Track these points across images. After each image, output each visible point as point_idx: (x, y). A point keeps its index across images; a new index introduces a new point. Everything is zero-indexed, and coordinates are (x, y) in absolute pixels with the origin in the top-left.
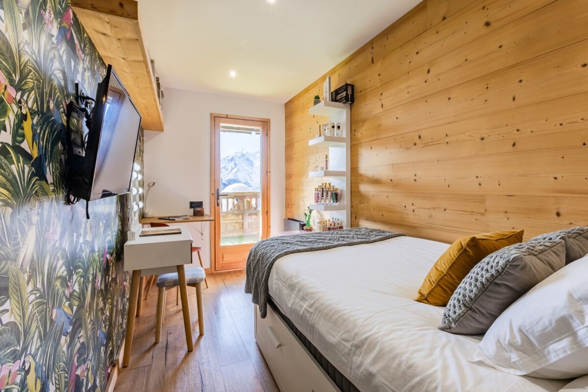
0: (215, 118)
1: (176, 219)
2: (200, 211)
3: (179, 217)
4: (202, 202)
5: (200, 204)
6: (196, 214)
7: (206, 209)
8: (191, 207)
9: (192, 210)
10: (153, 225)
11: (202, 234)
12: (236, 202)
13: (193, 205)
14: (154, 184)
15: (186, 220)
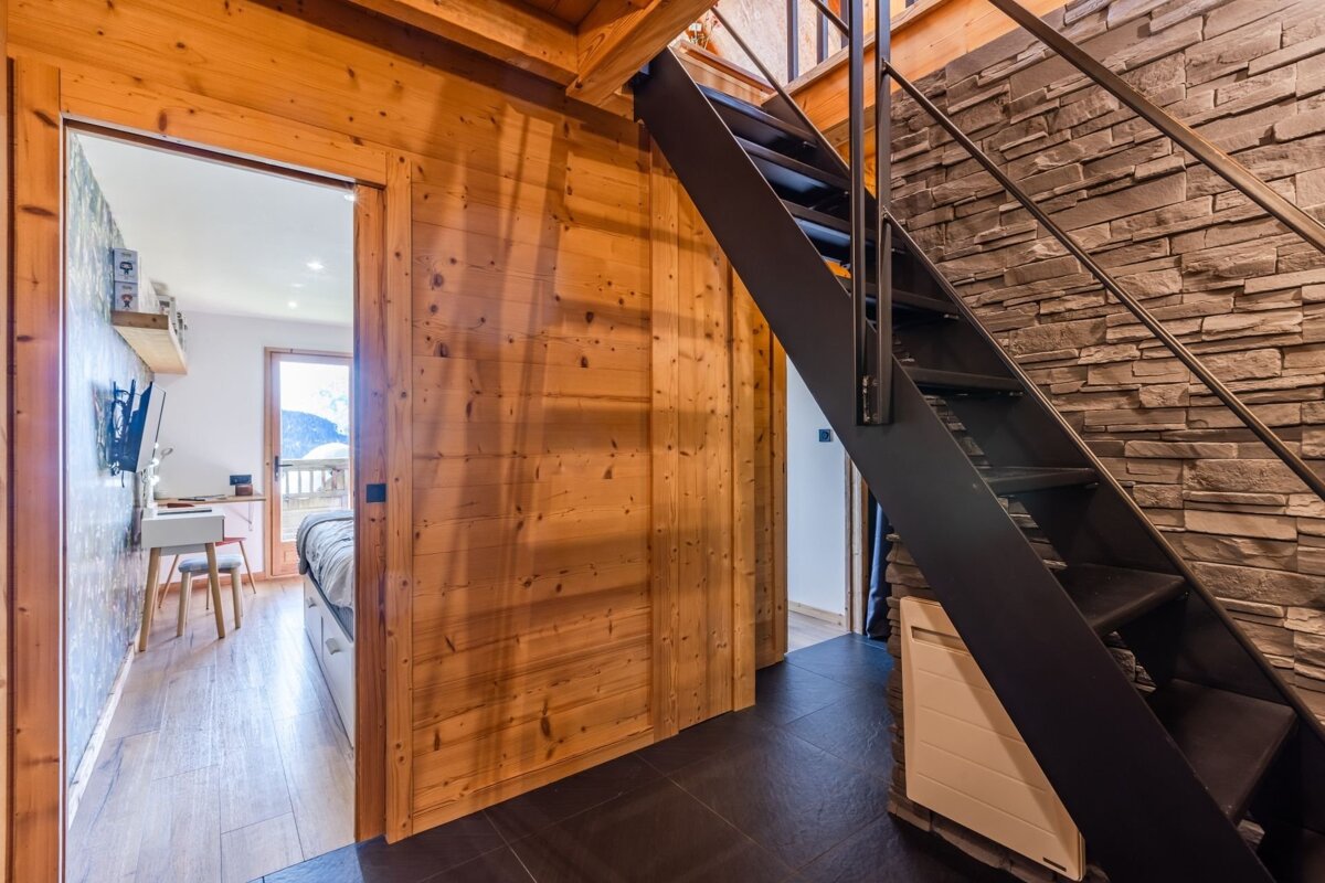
0: (271, 355)
1: (207, 500)
2: (246, 489)
3: (212, 497)
4: (250, 476)
5: (247, 479)
6: (239, 493)
7: (257, 485)
8: (232, 483)
9: (234, 487)
10: (170, 506)
11: (250, 523)
12: (328, 476)
13: (235, 480)
14: (171, 450)
15: (222, 500)
